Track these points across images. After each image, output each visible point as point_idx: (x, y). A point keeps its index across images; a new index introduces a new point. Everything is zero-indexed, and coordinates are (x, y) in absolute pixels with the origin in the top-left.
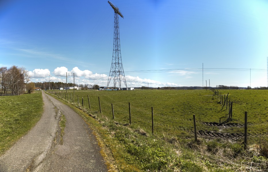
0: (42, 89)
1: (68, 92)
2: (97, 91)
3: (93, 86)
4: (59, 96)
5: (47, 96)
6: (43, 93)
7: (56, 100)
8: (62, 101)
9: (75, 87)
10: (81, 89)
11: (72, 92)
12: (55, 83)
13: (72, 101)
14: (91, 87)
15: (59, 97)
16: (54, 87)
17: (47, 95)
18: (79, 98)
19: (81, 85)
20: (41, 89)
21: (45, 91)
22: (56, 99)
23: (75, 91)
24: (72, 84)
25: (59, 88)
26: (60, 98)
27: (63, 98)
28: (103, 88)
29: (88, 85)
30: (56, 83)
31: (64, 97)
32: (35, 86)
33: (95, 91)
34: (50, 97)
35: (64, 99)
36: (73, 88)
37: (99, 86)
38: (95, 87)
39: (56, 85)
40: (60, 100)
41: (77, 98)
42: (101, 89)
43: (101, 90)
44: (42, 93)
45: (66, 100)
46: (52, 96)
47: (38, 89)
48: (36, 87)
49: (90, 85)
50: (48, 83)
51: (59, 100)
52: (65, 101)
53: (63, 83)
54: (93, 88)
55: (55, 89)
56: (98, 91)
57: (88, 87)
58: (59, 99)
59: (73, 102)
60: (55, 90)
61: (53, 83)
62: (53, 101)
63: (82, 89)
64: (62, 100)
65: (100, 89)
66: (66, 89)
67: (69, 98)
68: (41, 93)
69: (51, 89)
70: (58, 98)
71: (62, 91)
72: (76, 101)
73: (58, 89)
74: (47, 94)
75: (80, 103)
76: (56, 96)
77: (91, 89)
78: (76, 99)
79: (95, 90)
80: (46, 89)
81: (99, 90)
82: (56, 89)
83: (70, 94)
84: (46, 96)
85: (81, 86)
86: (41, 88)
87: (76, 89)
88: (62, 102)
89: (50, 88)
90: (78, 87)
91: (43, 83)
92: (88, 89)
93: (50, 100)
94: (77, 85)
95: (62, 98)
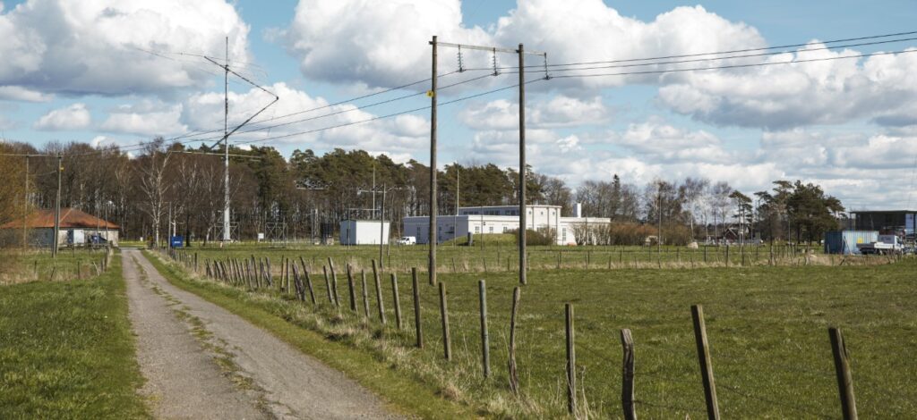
0: (134, 227)
1: (442, 269)
2: (810, 270)
3: (756, 202)
4: (335, 321)
5: (196, 321)
6: (143, 278)
7: (304, 366)
8: (378, 373)
9: (539, 217)
10: (601, 231)
11: (496, 268)
12: (298, 156)
13: (493, 371)
14: (731, 214)
15: (340, 330)
16: (274, 209)
17: (187, 299)
18: (586, 337)
19: (604, 188)
20: (112, 236)
21: (164, 259)
22: (305, 349)
23: (535, 260)
24: (492, 171)
25: (336, 227)
26: (346, 340)
27: (385, 345)
28: (887, 222)
29: (693, 188)
30: (307, 165)
31: (407, 327)
32: (32, 195)
33: (789, 260)
34: (225, 327)
35: (401, 354)
36: (512, 223)
37: (834, 203)
38: (782, 213)
39: (305, 187)
40: (348, 359)
41: (559, 347)
42: (872, 237)
43: (867, 250)
44: (131, 276)
45: (429, 368)
46: (252, 314)
47: (79, 236)
48: (46, 202)
49: (723, 189)
50: (209, 159)
51: (339, 368)
52: (416, 378)
53: (384, 161)
54: (764, 229)
55: (290, 233)
56: (817, 258)
57: (701, 211)
58: (337, 351)
59: (501, 385)
60: (297, 243)
61: (264, 158)
62: (269, 380)
63: (619, 239)
64: (380, 357)
65: (852, 239)
66: (425, 239)
67: (458, 342)
68: (115, 282)
69: (244, 230)
70: (332, 338)
71: (374, 254)
72: (539, 375)
73: (326, 230)
74: (194, 287)
75: (593, 396)
76: (301, 312)
77: (728, 232)
78: (539, 357)
79: (781, 251)
80: (184, 235)
81: (836, 247)
82: (307, 232)
83: (472, 292)
84: (181, 315)
85: (610, 199)
86: (115, 219)
87: (544, 239)
88: (372, 386)
89: (227, 213)
90: (566, 212)
91: (144, 161)
92: (700, 232)
93: (226, 365)
94: (557, 185)
95: (378, 335)
